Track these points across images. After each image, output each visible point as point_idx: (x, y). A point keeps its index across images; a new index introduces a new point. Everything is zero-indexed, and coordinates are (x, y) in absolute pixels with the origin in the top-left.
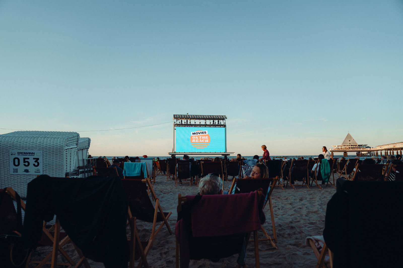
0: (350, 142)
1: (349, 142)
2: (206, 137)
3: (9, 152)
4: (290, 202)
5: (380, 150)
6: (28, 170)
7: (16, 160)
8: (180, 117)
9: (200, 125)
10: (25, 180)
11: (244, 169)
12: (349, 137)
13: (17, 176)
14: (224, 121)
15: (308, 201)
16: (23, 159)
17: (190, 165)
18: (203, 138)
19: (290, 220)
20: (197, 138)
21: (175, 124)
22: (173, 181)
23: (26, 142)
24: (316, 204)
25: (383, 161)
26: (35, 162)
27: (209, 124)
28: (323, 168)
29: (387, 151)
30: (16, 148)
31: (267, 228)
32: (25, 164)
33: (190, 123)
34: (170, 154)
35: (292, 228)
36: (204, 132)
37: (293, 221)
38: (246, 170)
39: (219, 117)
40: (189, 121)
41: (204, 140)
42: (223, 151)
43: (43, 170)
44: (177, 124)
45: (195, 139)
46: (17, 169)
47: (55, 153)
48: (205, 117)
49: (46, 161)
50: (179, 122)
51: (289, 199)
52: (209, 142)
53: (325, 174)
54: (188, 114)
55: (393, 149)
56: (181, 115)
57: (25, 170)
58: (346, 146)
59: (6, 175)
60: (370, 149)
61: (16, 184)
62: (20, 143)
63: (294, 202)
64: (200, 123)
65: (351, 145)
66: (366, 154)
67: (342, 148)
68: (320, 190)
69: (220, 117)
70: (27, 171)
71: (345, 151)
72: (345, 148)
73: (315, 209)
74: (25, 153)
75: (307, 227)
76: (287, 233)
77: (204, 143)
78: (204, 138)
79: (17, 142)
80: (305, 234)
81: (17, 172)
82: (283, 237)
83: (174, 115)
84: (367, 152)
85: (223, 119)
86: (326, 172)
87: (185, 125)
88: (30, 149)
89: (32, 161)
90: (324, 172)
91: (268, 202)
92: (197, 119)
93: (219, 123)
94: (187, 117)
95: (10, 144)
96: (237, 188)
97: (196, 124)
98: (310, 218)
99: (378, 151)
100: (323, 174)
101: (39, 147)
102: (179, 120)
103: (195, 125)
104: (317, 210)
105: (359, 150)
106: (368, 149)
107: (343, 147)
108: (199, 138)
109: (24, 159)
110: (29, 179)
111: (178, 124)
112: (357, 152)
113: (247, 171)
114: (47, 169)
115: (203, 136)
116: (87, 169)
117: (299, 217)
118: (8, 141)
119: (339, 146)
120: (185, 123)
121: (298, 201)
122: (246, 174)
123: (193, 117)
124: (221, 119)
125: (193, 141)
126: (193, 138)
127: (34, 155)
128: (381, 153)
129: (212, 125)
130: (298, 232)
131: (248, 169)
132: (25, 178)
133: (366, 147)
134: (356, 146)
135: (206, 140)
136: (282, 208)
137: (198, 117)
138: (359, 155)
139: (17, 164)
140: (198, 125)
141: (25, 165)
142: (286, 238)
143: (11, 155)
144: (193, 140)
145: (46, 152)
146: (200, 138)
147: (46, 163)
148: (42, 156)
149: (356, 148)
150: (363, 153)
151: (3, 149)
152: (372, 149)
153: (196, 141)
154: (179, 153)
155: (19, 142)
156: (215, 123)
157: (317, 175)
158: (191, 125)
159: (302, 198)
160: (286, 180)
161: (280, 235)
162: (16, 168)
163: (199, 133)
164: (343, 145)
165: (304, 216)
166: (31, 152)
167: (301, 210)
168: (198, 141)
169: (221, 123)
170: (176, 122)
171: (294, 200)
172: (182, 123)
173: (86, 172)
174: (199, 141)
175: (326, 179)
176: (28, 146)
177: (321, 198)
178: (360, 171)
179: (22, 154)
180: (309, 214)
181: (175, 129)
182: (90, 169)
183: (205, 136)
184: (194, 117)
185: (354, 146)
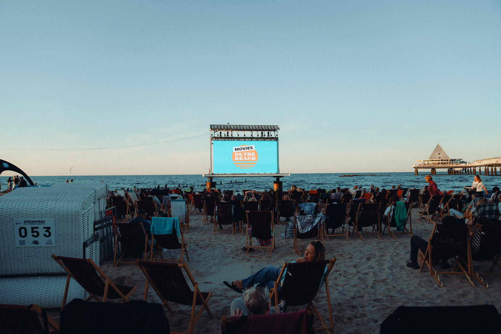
0: (440, 156)
1: (438, 156)
2: (253, 153)
3: (13, 221)
4: (354, 264)
5: (478, 166)
6: (38, 241)
7: (23, 230)
8: (219, 128)
9: (245, 138)
10: (34, 254)
11: (299, 220)
12: (438, 149)
13: (25, 249)
14: (276, 132)
15: (376, 261)
16: (31, 229)
17: (233, 208)
18: (248, 155)
19: (352, 294)
20: (241, 155)
21: (212, 138)
22: (211, 225)
23: (34, 208)
24: (386, 266)
25: (474, 200)
26: (46, 231)
27: (257, 136)
28: (397, 213)
29: (488, 168)
30: (22, 216)
31: (324, 308)
32: (33, 234)
33: (232, 135)
34: (207, 176)
35: (354, 307)
36: (251, 147)
37: (355, 296)
38: (301, 221)
39: (269, 127)
40: (230, 132)
41: (250, 158)
42: (274, 171)
43: (56, 241)
44: (214, 137)
45: (238, 156)
46: (24, 241)
47: (70, 221)
48: (251, 128)
49: (59, 230)
50: (217, 134)
51: (354, 257)
52: (256, 160)
53: (400, 221)
54: (229, 124)
55: (496, 165)
56: (220, 126)
57: (33, 241)
58: (434, 161)
59: (11, 248)
60: (466, 165)
61: (23, 258)
62: (26, 210)
63: (360, 262)
64: (245, 135)
65: (440, 159)
66: (460, 171)
67: (429, 164)
68: (393, 242)
69: (271, 128)
70: (36, 242)
71: (434, 168)
72: (433, 163)
73: (384, 276)
74: (33, 221)
75: (371, 305)
76: (347, 316)
77: (250, 162)
78: (250, 155)
79: (22, 209)
80: (368, 318)
81: (24, 244)
82: (342, 321)
83: (211, 125)
84: (462, 169)
85: (275, 130)
86: (401, 218)
87: (225, 138)
88: (38, 216)
89: (42, 231)
90: (399, 218)
91: (324, 284)
92: (240, 130)
93: (270, 135)
94: (227, 127)
95: (14, 211)
96: (288, 272)
97: (239, 136)
98: (376, 290)
99: (476, 168)
100: (398, 220)
101: (50, 214)
102: (217, 131)
103: (238, 139)
104: (386, 277)
105: (451, 166)
106: (464, 165)
107: (430, 162)
108: (243, 155)
109: (33, 228)
110: (40, 251)
111: (216, 137)
112: (448, 168)
113: (303, 223)
114: (60, 239)
115: (249, 152)
116: (106, 223)
117: (363, 289)
118: (12, 208)
119: (425, 161)
120: (225, 135)
121: (364, 260)
122: (301, 226)
123: (235, 128)
124: (271, 130)
125: (236, 159)
126: (236, 155)
127: (44, 224)
128: (480, 170)
129: (260, 138)
130: (360, 314)
131: (304, 220)
132: (34, 251)
133: (461, 162)
134: (447, 161)
135: (252, 157)
136: (344, 273)
137: (242, 128)
138: (452, 173)
139: (23, 234)
140: (242, 138)
141: (33, 236)
142: (345, 324)
143: (16, 224)
144: (236, 157)
145: (59, 220)
146: (245, 155)
147: (59, 232)
148: (54, 224)
149: (447, 163)
150: (456, 169)
151: (6, 218)
152: (468, 165)
153: (240, 159)
154: (218, 174)
155: (25, 208)
156: (265, 135)
157: (390, 220)
158: (233, 138)
159: (370, 256)
160: (352, 225)
161: (339, 318)
162: (22, 240)
163: (243, 148)
164: (431, 160)
165: (369, 287)
166: (41, 220)
167: (367, 276)
168: (242, 160)
169: (271, 135)
170: (213, 134)
171: (361, 258)
172: (221, 136)
173: (105, 226)
174: (243, 158)
175: (401, 226)
176: (36, 213)
177: (393, 256)
178: (438, 232)
179: (30, 222)
180: (376, 283)
181: (213, 144)
182: (109, 222)
183: (251, 152)
184: (237, 127)
185: (445, 160)
